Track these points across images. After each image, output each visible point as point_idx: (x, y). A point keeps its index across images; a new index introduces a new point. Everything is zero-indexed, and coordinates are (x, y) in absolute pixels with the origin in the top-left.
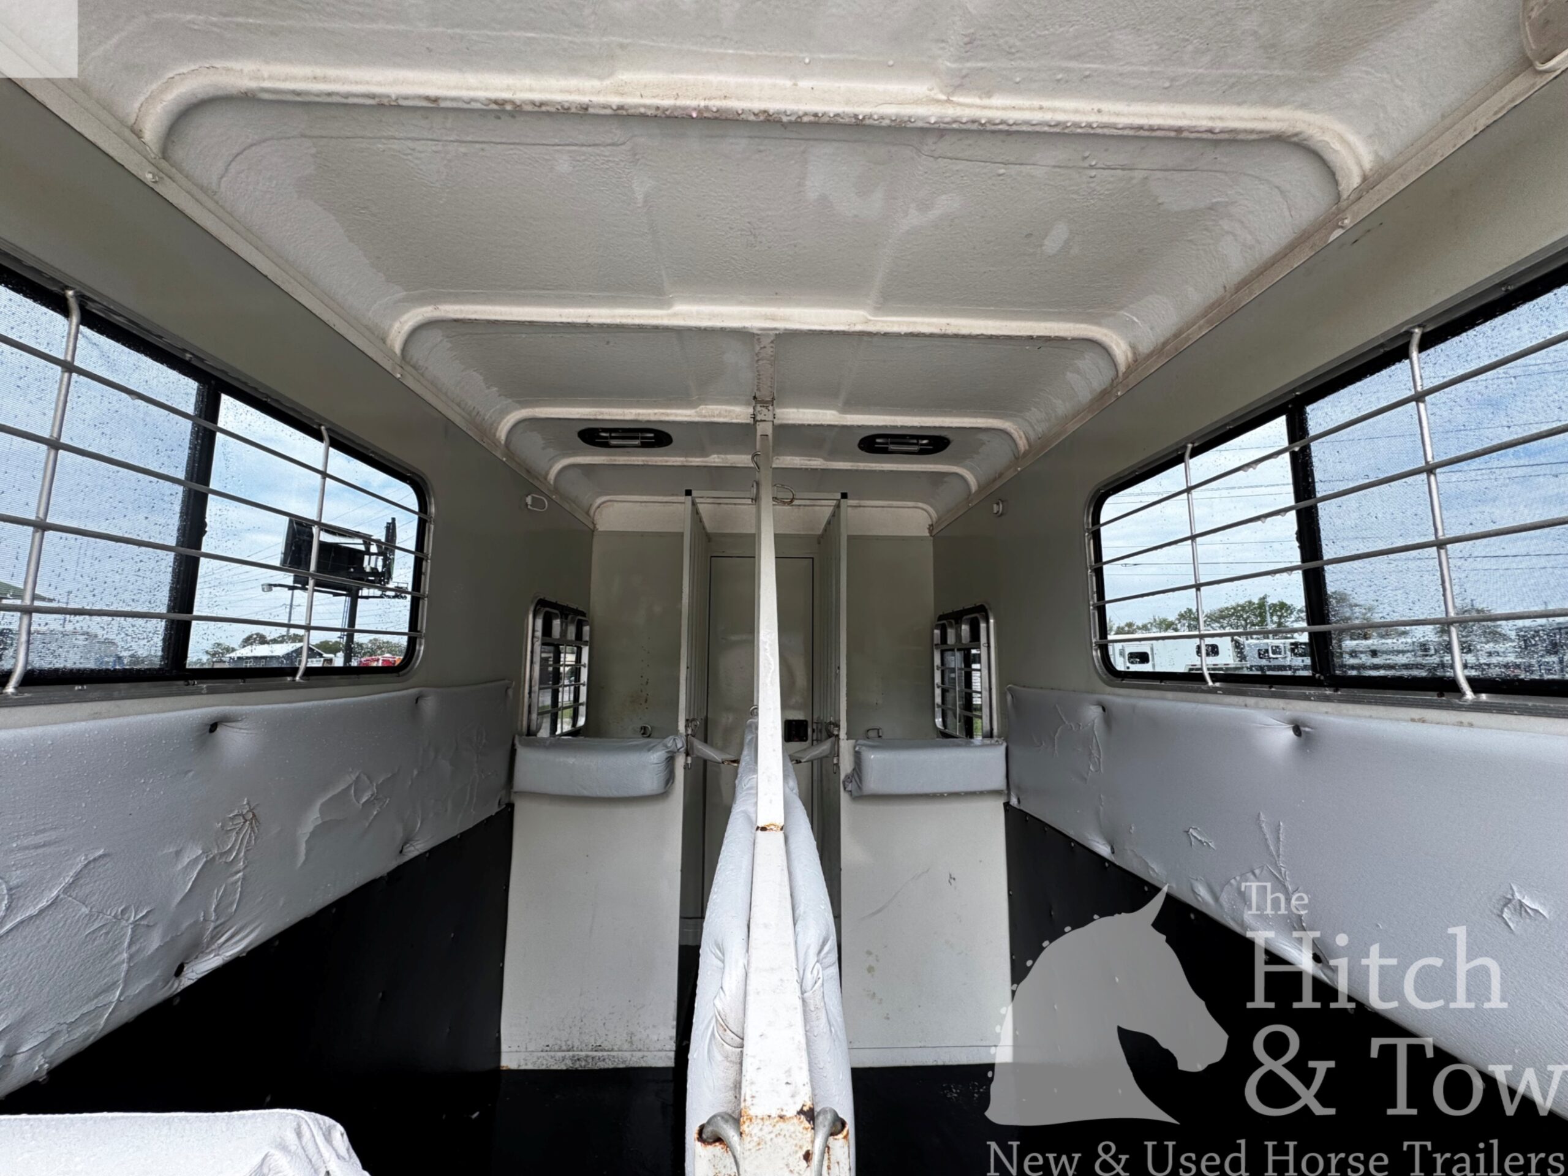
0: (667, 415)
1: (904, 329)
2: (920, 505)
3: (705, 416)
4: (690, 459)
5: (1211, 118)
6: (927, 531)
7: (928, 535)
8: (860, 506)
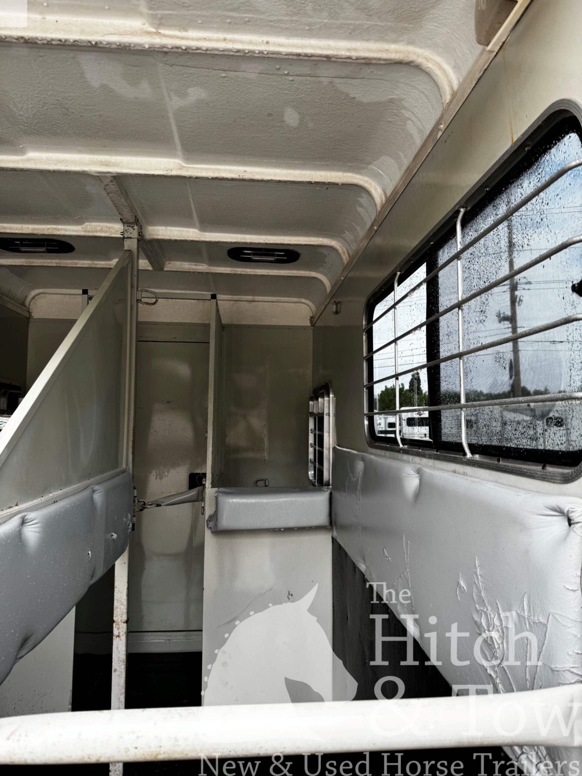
0: (58, 230)
1: (210, 175)
2: (303, 300)
3: (89, 232)
4: (96, 262)
5: (349, 50)
6: (309, 322)
7: (310, 325)
8: (254, 301)
